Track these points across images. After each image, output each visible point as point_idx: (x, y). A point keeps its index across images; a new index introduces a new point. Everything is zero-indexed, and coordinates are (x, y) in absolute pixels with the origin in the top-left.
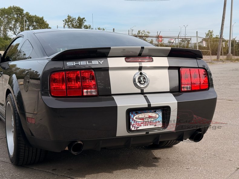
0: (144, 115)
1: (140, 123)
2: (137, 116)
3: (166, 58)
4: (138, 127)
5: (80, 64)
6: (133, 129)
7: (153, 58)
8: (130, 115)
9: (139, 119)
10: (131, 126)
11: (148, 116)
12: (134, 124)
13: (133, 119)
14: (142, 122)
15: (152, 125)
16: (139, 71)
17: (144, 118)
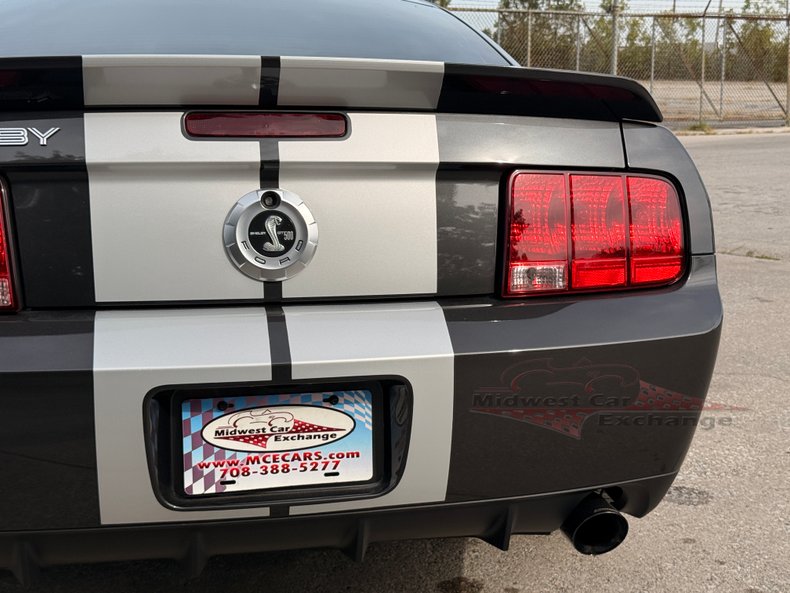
1: (241, 457)
2: (224, 422)
4: (228, 477)
6: (199, 489)
7: (350, 115)
8: (186, 415)
9: (236, 439)
10: (188, 476)
11: (291, 425)
12: (206, 462)
13: (199, 439)
14: (253, 456)
15: (314, 469)
16: (262, 187)
17: (268, 431)
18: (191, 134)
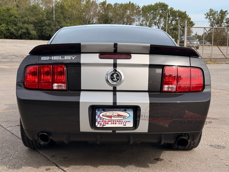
0: (112, 113)
1: (107, 120)
2: (104, 113)
3: (148, 55)
4: (104, 124)
5: (53, 59)
6: (99, 126)
7: (131, 54)
8: (97, 111)
9: (106, 117)
10: (97, 123)
11: (117, 115)
12: (100, 121)
13: (99, 116)
14: (109, 120)
15: (121, 124)
16: (114, 68)
17: (112, 116)
18: (100, 58)
